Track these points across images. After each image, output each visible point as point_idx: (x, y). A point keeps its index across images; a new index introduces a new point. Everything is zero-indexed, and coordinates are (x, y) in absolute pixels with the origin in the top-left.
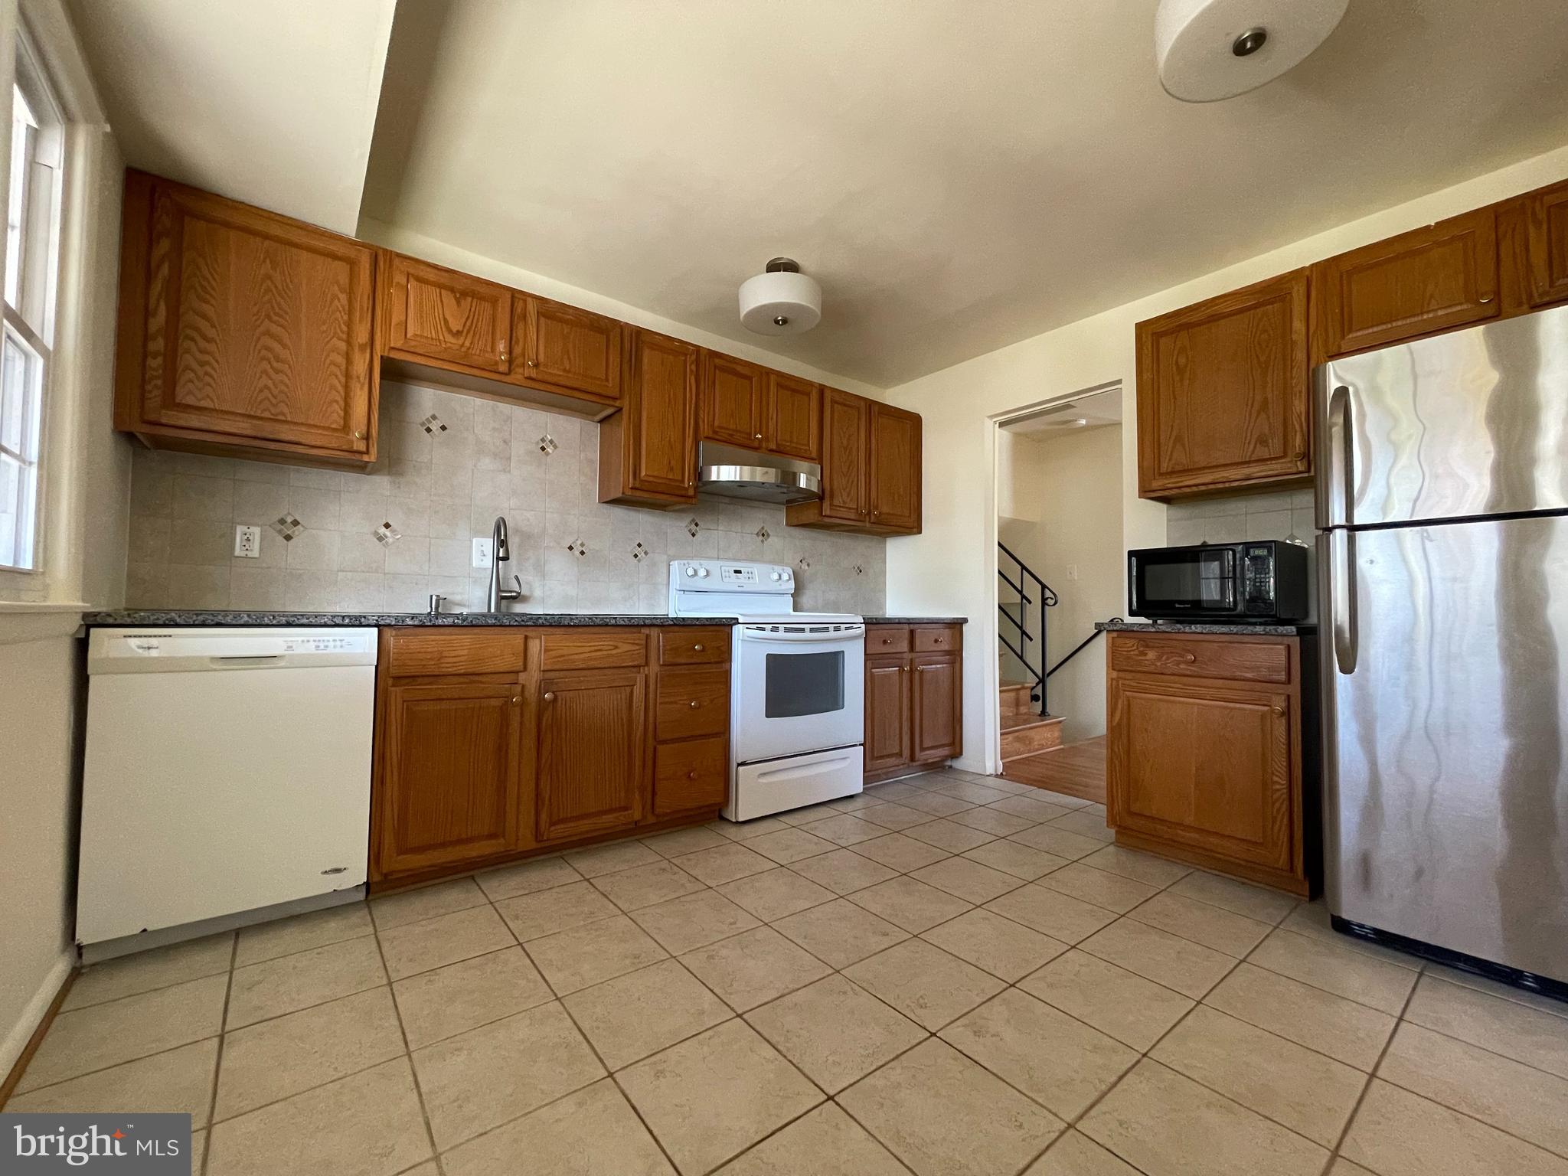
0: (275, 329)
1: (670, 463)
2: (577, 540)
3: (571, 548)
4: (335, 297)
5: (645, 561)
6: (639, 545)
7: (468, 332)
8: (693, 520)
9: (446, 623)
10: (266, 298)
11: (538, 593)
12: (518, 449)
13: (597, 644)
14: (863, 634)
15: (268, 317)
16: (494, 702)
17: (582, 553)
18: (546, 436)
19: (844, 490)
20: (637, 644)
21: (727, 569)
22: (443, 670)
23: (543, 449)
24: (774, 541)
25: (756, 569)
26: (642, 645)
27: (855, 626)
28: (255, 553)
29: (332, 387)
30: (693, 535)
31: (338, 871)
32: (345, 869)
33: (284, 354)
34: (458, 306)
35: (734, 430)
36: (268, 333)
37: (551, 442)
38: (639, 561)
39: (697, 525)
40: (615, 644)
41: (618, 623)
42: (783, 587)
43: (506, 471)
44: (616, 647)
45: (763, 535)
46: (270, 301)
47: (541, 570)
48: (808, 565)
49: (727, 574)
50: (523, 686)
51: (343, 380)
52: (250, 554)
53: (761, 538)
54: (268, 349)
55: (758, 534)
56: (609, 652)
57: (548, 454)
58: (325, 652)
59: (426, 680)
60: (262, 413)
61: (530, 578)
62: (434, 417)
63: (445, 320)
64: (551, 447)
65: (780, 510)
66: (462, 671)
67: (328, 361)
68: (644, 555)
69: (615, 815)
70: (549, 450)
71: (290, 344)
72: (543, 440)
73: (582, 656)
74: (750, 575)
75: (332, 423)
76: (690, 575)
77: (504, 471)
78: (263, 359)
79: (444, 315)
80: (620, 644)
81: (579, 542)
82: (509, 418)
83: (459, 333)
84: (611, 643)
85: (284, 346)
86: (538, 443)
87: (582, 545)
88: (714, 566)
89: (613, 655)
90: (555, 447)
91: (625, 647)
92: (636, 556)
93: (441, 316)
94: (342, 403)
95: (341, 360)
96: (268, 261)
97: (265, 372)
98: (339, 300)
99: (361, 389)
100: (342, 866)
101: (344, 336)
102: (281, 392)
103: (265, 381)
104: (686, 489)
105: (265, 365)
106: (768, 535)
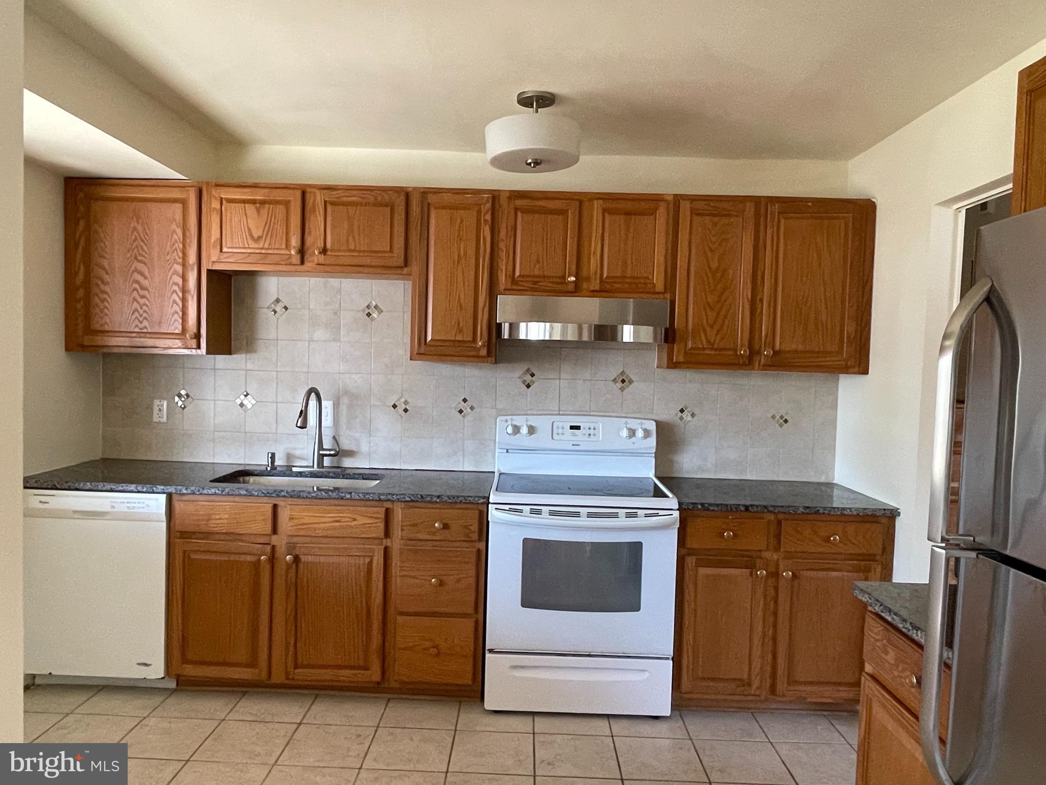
0: (140, 266)
1: (459, 324)
2: (401, 398)
3: (395, 406)
4: (174, 232)
5: (470, 416)
6: (465, 400)
7: (267, 235)
8: (528, 370)
9: (210, 493)
10: (135, 244)
11: (364, 448)
12: (346, 317)
13: (336, 515)
14: (674, 523)
15: (136, 258)
16: (249, 558)
17: (406, 410)
18: (371, 303)
19: (712, 327)
20: (376, 518)
21: (560, 424)
22: (211, 529)
23: (369, 315)
24: (639, 387)
25: (601, 424)
26: (379, 518)
27: (661, 512)
28: (164, 420)
29: (175, 302)
30: (528, 386)
31: (146, 665)
32: (150, 665)
33: (145, 283)
34: (259, 215)
35: (538, 277)
36: (136, 270)
37: (376, 307)
38: (464, 417)
39: (533, 375)
40: (355, 516)
41: (353, 498)
42: (636, 446)
43: (337, 340)
44: (355, 520)
45: (623, 381)
46: (137, 247)
47: (368, 428)
48: (693, 415)
49: (560, 431)
50: (274, 547)
51: (181, 295)
52: (162, 421)
53: (620, 385)
54: (137, 282)
55: (615, 381)
56: (348, 524)
57: (373, 319)
58: (132, 511)
59: (201, 536)
60: (134, 329)
61: (357, 435)
62: (278, 301)
63: (249, 229)
64: (376, 312)
65: (651, 349)
66: (224, 531)
67: (171, 283)
68: (470, 411)
69: (354, 672)
70: (375, 315)
71: (149, 276)
72: (368, 307)
73: (322, 525)
74: (592, 432)
75: (174, 330)
76: (509, 433)
77: (334, 340)
78: (135, 289)
79: (248, 226)
80: (358, 517)
81: (403, 400)
82: (339, 291)
83: (259, 238)
84: (349, 515)
85: (146, 278)
86: (363, 311)
87: (406, 403)
88: (542, 422)
89: (351, 527)
90: (380, 311)
91: (361, 520)
92: (461, 411)
93: (246, 228)
94: (181, 313)
95: (180, 281)
96: (134, 218)
97: (135, 299)
98: (177, 234)
99: (193, 299)
100: (148, 663)
101: (180, 260)
102: (145, 311)
103: (135, 305)
104: (479, 349)
105: (135, 294)
106: (631, 382)
